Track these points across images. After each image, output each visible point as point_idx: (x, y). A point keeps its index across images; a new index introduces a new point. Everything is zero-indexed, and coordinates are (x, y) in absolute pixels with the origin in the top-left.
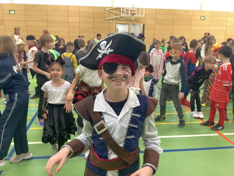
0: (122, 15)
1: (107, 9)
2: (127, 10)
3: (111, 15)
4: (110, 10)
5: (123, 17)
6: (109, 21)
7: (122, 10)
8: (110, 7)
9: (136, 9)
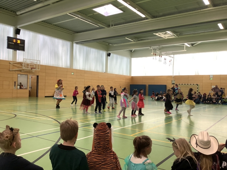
0: (24, 68)
1: (11, 63)
2: (28, 65)
4: (13, 63)
5: (23, 70)
6: (12, 72)
7: (23, 64)
9: (34, 65)
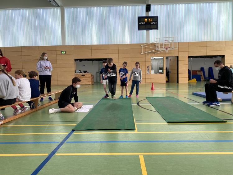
2: (161, 45)
3: (147, 50)
4: (145, 45)
5: (157, 51)
7: (156, 45)
8: (145, 44)
9: (170, 44)
